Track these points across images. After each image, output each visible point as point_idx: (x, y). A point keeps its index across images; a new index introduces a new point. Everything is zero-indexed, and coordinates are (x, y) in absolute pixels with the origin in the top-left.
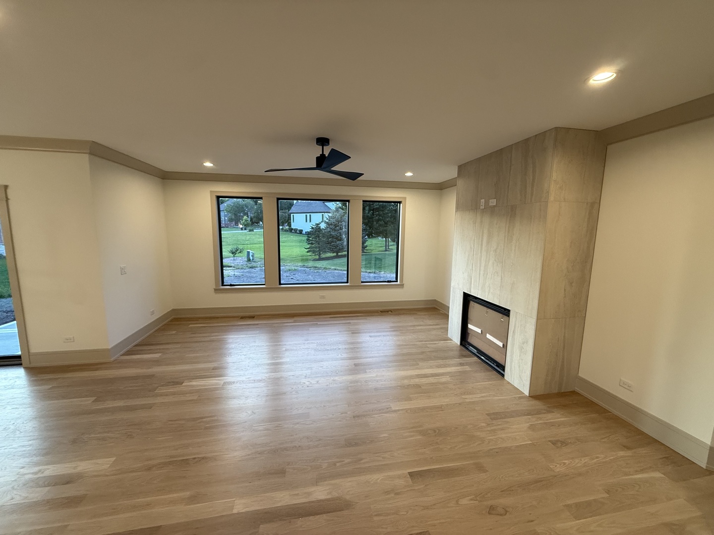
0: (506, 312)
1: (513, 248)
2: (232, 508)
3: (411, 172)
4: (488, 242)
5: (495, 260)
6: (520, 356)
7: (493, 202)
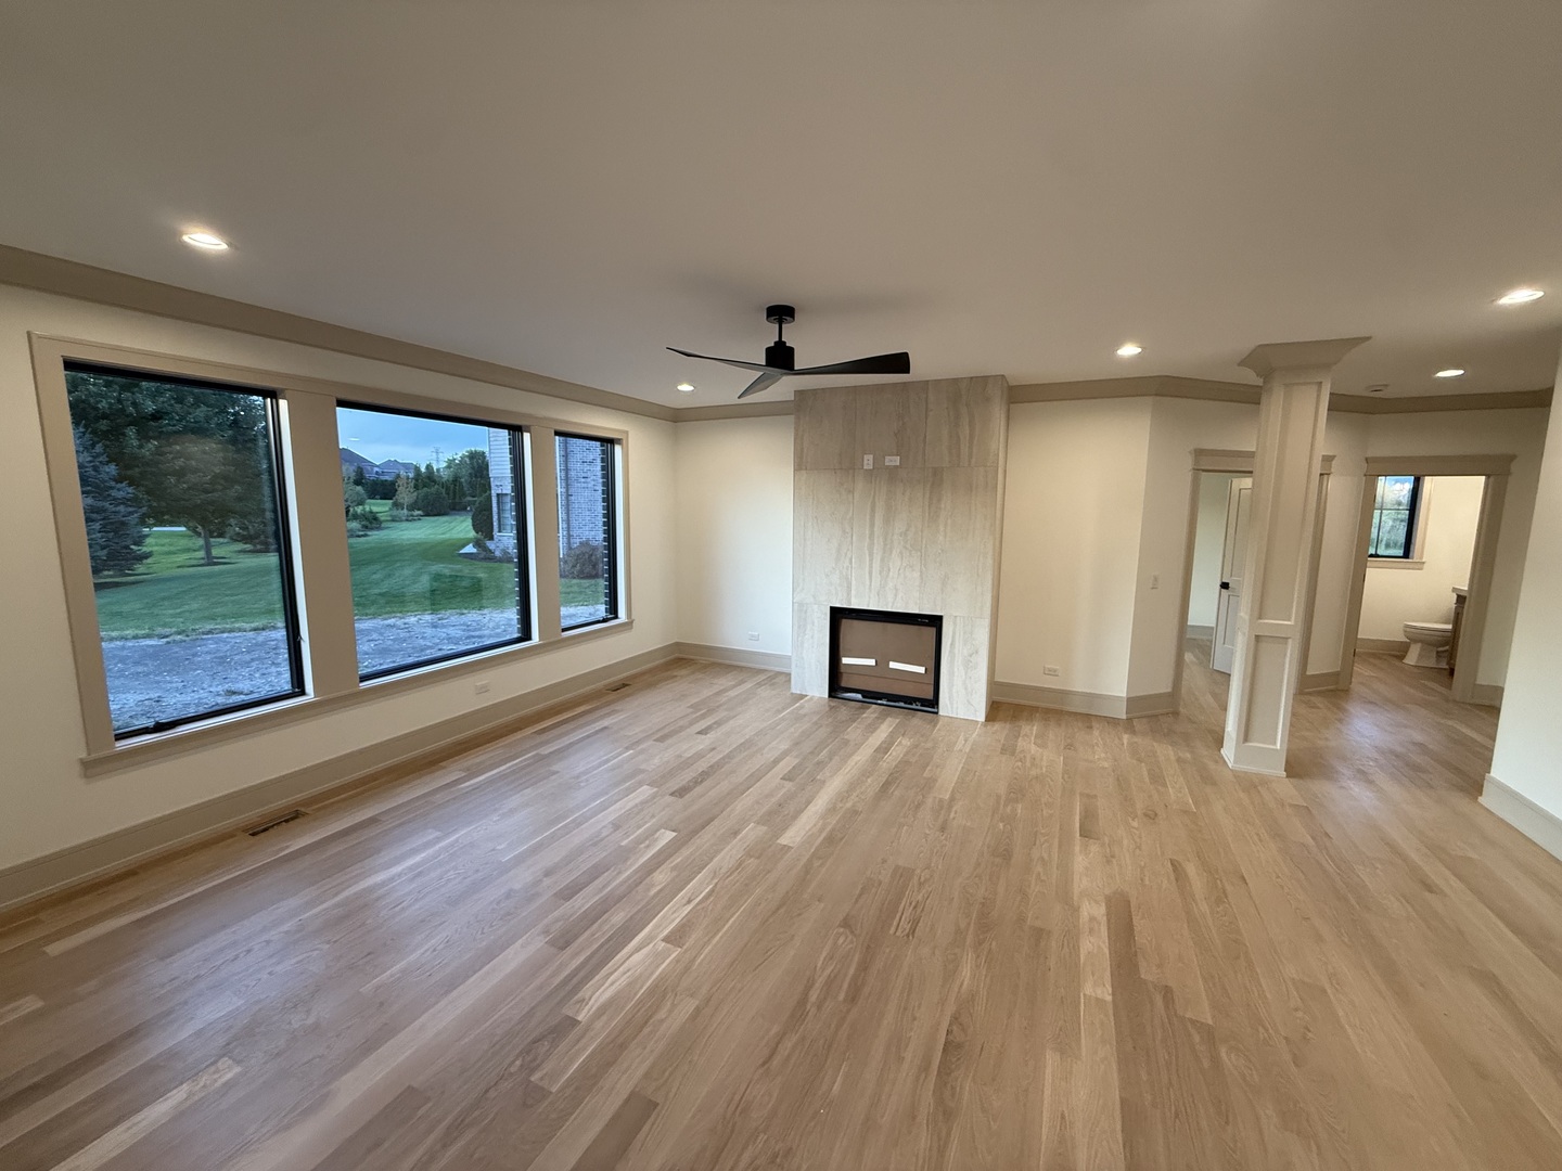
0: (935, 622)
1: (942, 528)
2: (1100, 1002)
3: (690, 382)
4: (887, 521)
5: (905, 547)
6: (966, 674)
7: (896, 461)
